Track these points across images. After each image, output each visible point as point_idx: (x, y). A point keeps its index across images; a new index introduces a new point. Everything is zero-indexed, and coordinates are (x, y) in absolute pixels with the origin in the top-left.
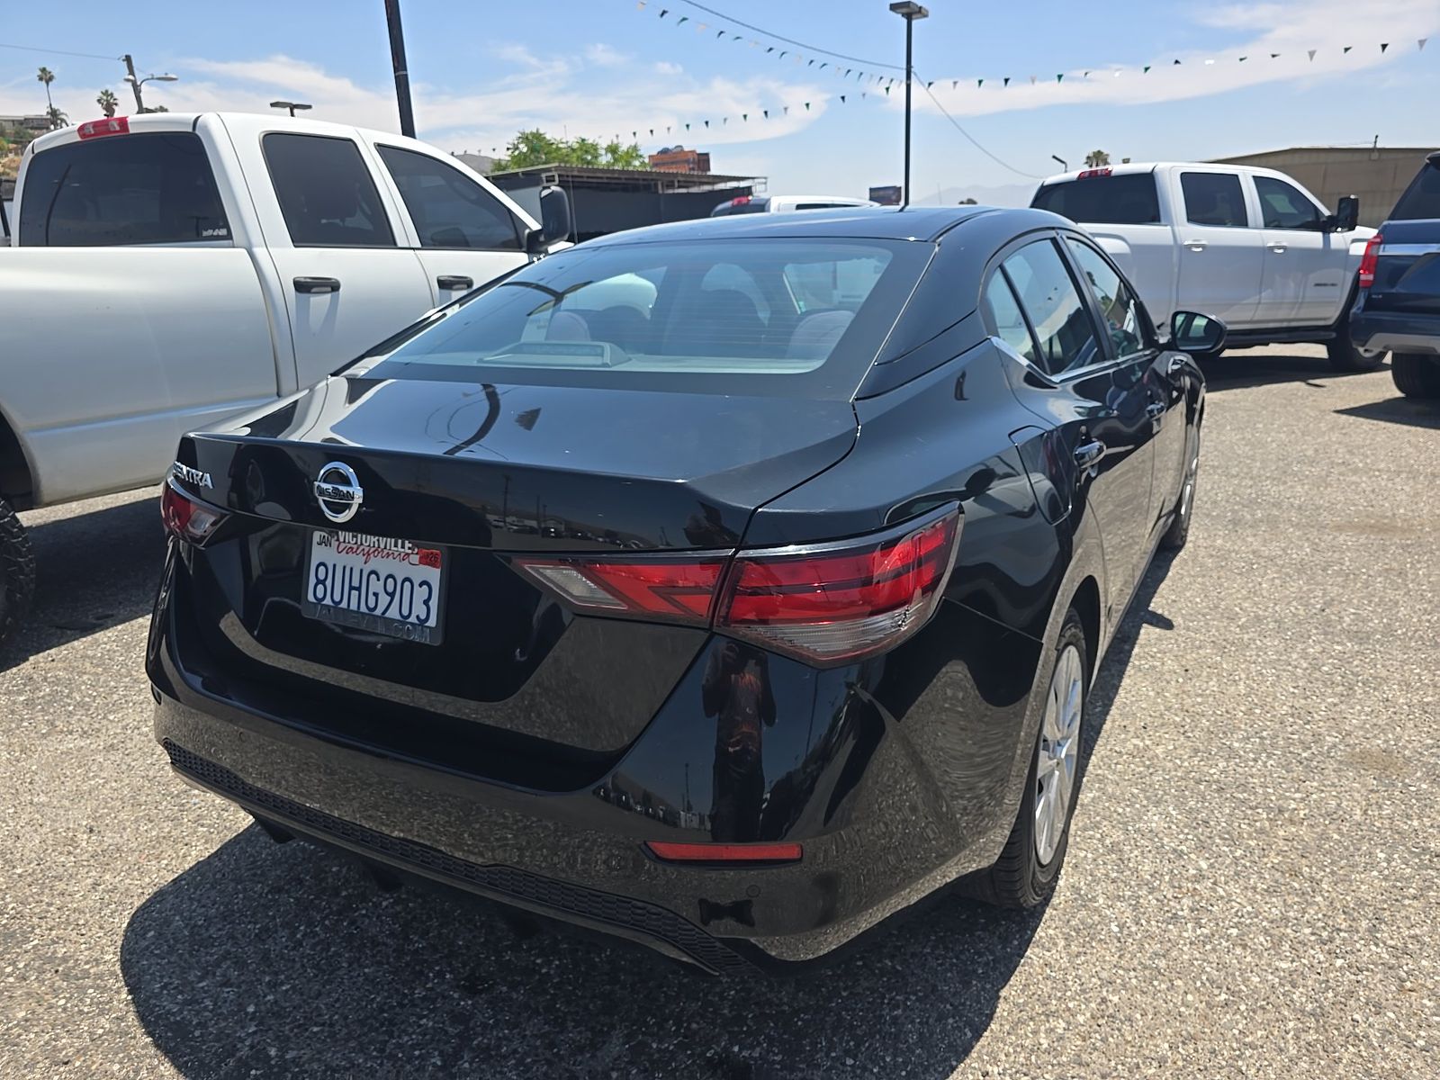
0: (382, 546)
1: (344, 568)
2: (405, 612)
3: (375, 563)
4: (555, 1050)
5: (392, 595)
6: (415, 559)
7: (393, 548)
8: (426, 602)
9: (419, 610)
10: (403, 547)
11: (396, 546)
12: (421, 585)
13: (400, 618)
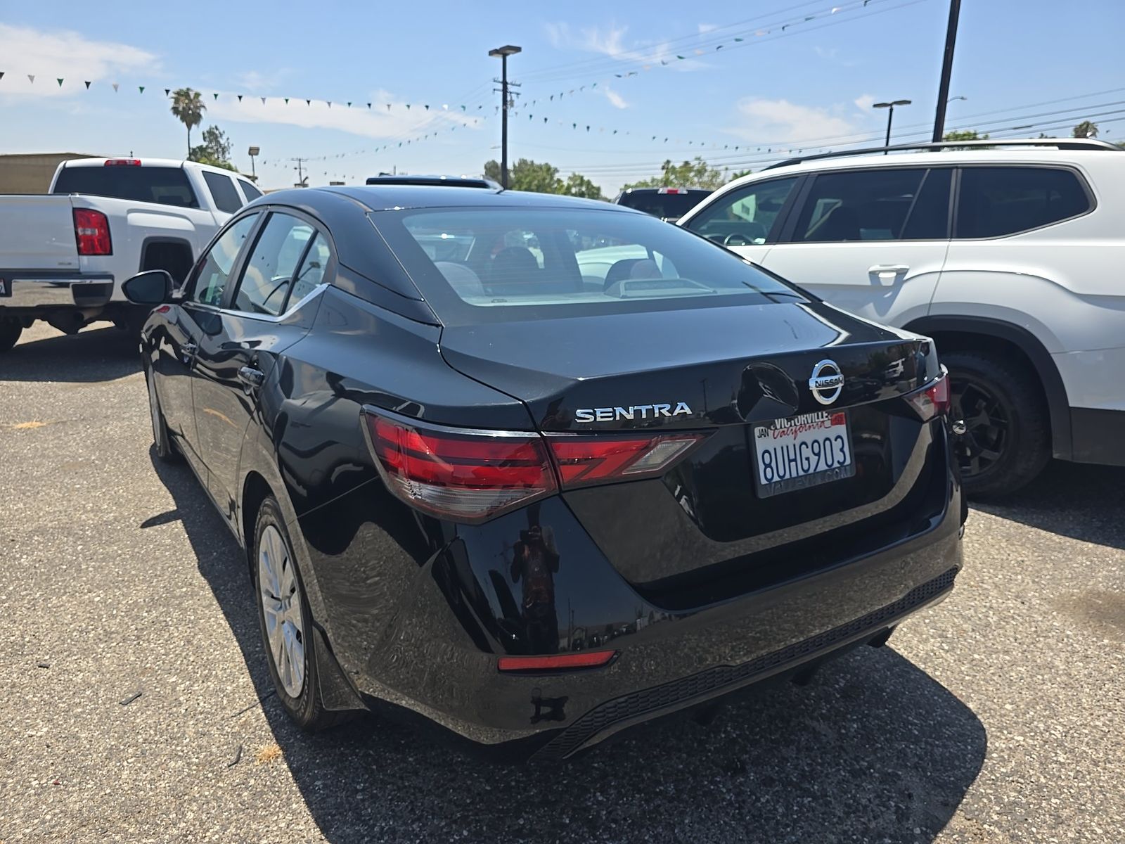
0: (809, 421)
1: (782, 448)
2: (830, 463)
3: (802, 436)
5: (818, 455)
6: (828, 423)
7: (815, 421)
8: (842, 450)
9: (839, 457)
10: (822, 417)
11: (817, 418)
12: (836, 440)
13: (827, 468)
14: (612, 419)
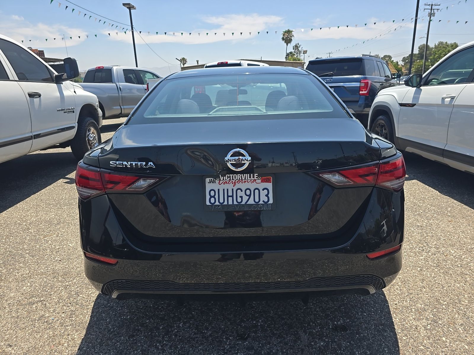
0: (243, 179)
1: (224, 190)
2: (257, 200)
3: (238, 186)
4: (289, 344)
5: (249, 196)
6: (260, 181)
7: (248, 178)
8: (267, 196)
9: (264, 198)
10: (254, 177)
11: (250, 177)
12: (263, 190)
13: (254, 203)
14: (122, 166)
